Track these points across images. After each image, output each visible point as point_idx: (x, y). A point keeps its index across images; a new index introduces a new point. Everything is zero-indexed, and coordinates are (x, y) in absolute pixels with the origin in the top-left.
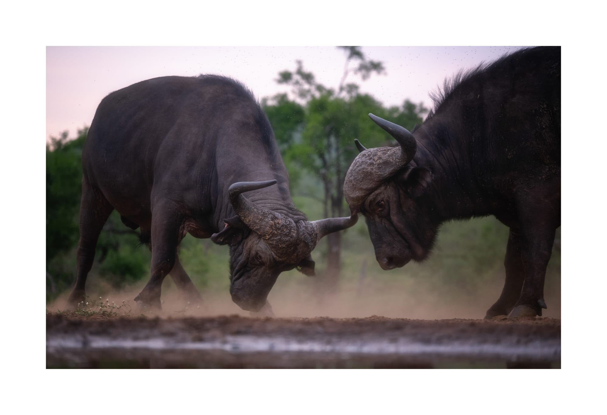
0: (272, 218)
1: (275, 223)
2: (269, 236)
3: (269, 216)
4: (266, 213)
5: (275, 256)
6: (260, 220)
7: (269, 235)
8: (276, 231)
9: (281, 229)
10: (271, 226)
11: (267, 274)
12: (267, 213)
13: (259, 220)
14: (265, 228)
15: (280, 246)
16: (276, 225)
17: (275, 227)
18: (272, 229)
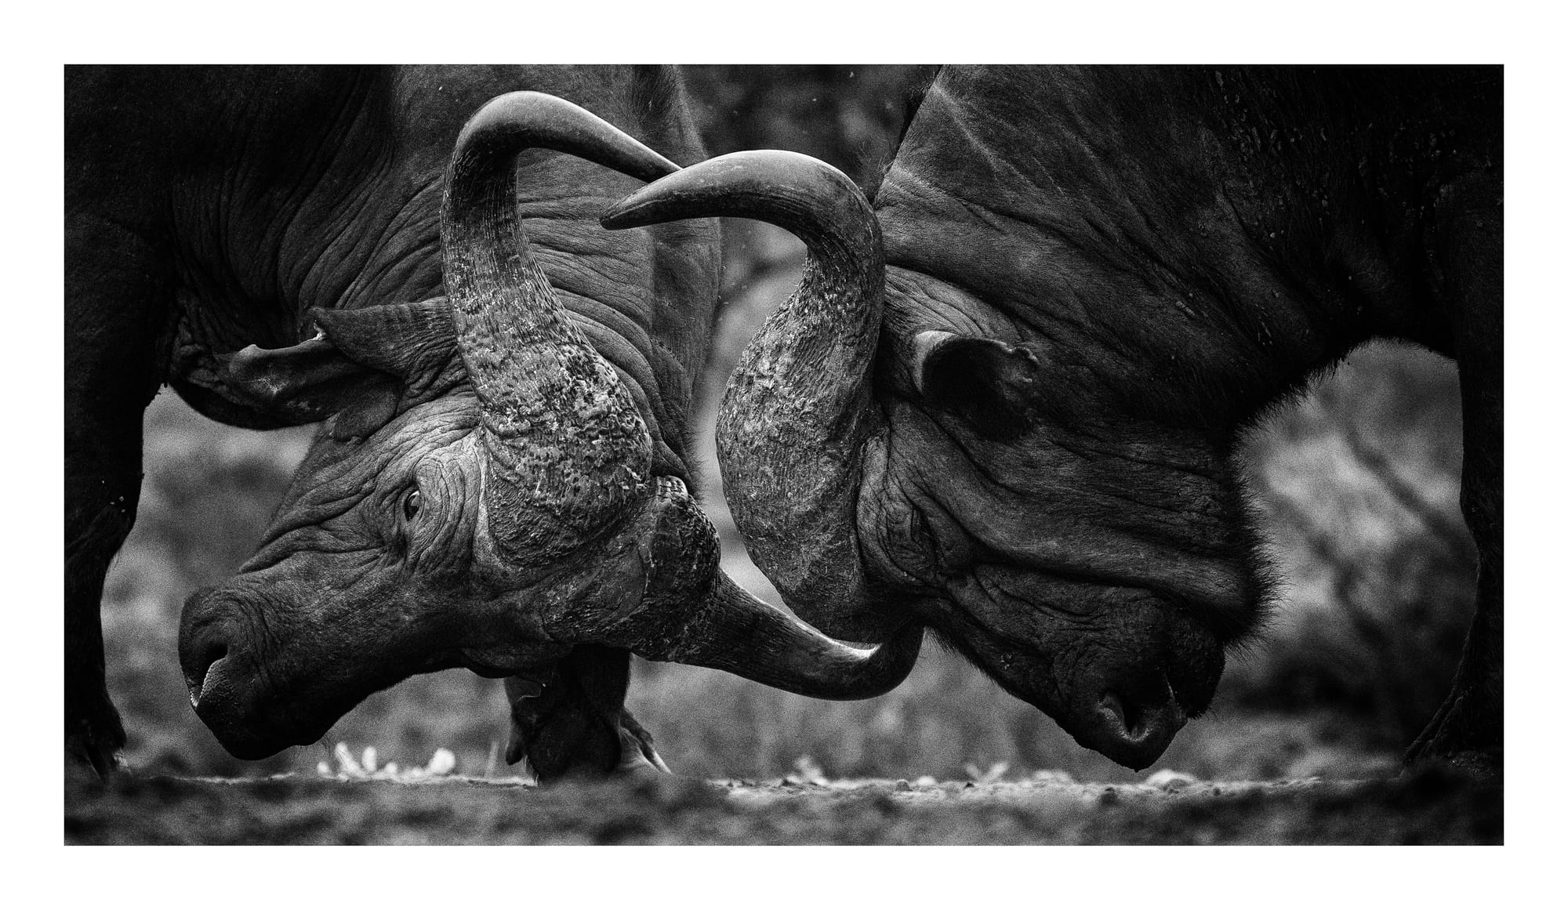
0: (576, 363)
1: (572, 389)
2: (514, 421)
3: (566, 348)
4: (561, 329)
5: (482, 532)
6: (523, 336)
7: (520, 417)
8: (561, 423)
9: (587, 426)
10: (553, 386)
11: (395, 604)
12: (569, 333)
13: (516, 333)
14: (523, 379)
15: (537, 492)
16: (574, 399)
17: (564, 404)
18: (549, 405)
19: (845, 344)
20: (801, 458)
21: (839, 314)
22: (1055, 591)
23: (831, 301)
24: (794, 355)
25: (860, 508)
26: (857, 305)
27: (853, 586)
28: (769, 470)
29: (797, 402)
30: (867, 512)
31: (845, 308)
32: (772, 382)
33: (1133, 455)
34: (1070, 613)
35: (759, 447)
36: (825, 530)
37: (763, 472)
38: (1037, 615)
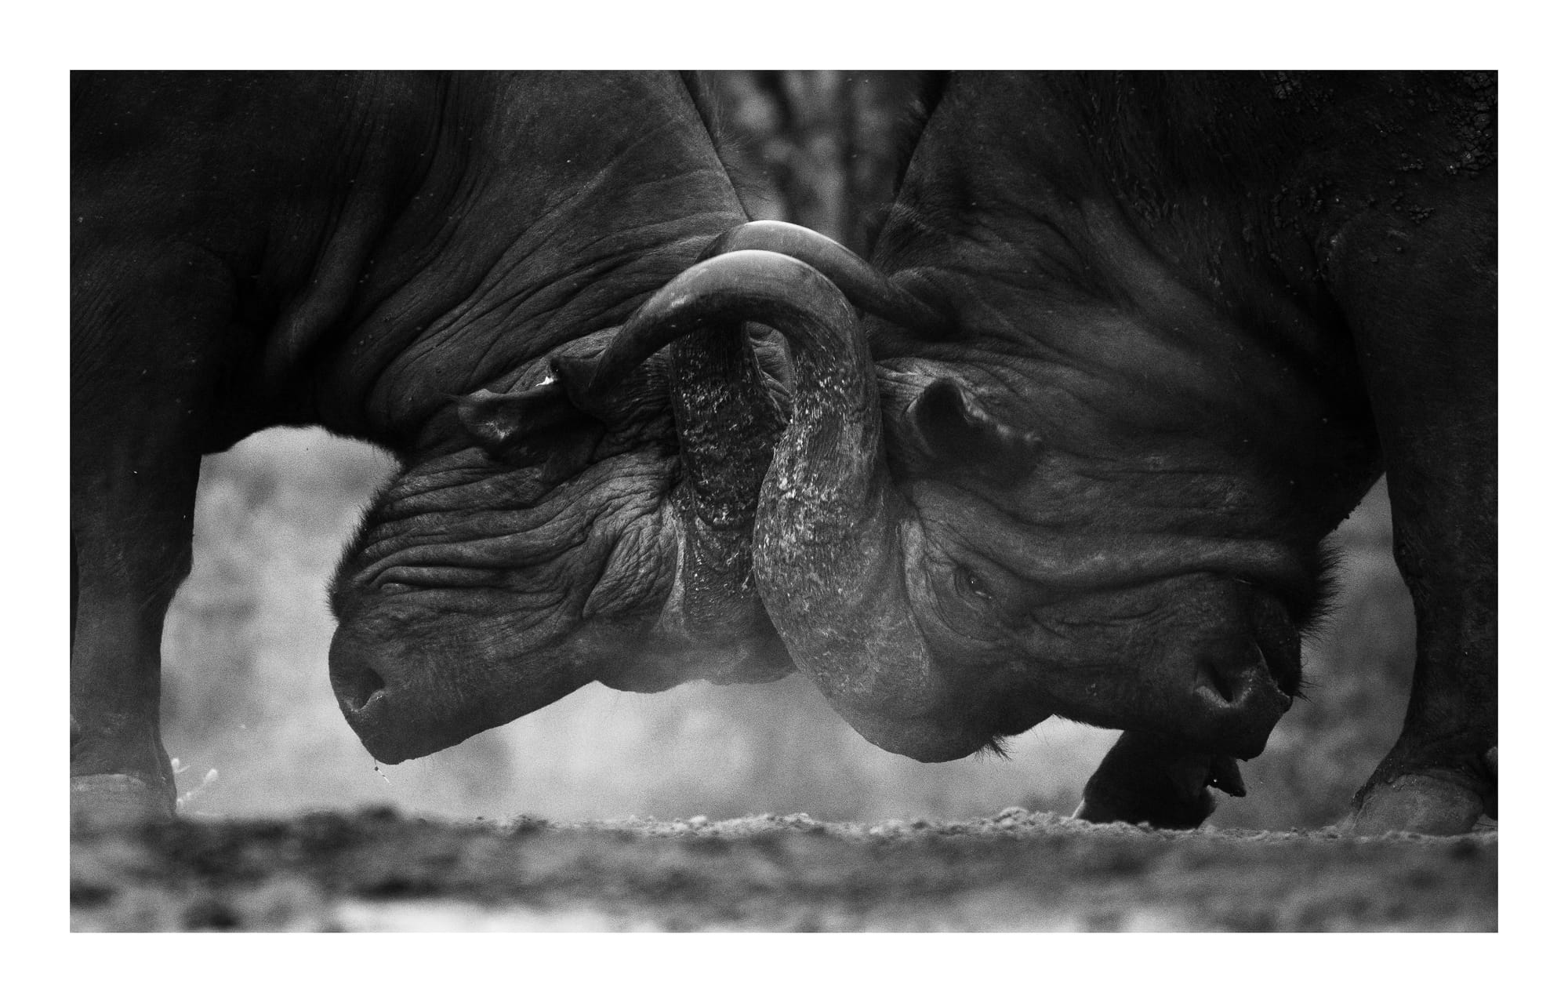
11: (567, 649)
19: (851, 423)
20: (841, 550)
21: (837, 394)
22: (1120, 602)
23: (827, 386)
24: (808, 457)
25: (909, 582)
26: (852, 380)
27: (925, 666)
28: (815, 576)
29: (822, 496)
30: (916, 582)
31: (842, 385)
32: (794, 491)
33: (1152, 468)
34: (1139, 616)
35: (798, 557)
36: (883, 613)
37: (810, 580)
38: (1110, 630)
